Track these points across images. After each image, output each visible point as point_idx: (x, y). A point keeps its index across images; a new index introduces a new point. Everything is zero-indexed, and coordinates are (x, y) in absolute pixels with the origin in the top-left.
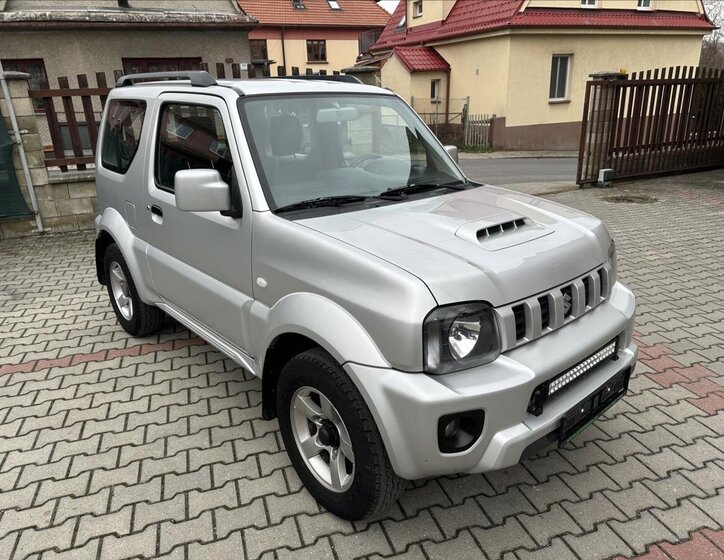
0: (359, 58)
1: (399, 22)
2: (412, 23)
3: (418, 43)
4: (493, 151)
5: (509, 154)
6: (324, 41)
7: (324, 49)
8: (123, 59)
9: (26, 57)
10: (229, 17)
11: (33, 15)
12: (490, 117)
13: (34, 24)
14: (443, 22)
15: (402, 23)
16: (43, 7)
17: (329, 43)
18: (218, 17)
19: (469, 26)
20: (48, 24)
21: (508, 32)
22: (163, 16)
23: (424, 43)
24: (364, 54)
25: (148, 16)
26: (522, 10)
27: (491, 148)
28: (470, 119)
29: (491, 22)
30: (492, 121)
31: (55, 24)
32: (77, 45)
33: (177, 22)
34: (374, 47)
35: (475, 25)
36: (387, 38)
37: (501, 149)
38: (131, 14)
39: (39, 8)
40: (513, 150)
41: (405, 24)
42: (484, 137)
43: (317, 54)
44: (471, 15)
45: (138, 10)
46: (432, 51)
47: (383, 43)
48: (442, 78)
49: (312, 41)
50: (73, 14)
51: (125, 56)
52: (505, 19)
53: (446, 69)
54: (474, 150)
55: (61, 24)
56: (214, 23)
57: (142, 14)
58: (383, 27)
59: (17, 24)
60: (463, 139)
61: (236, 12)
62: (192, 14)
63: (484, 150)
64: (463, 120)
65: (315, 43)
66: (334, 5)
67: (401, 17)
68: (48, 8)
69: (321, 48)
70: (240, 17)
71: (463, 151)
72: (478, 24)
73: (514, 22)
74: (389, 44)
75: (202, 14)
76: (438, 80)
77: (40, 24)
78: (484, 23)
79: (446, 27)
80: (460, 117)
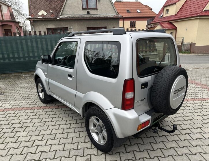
0: (147, 26)
1: (160, 16)
2: (165, 16)
3: (167, 21)
4: (191, 53)
5: (197, 54)
6: (135, 21)
7: (135, 24)
8: (87, 27)
9: (64, 27)
10: (115, 16)
11: (67, 17)
12: (191, 43)
13: (67, 19)
14: (175, 15)
15: (161, 16)
16: (69, 14)
17: (137, 22)
18: (112, 16)
19: (184, 16)
20: (70, 19)
21: (198, 18)
22: (98, 16)
23: (169, 21)
24: (148, 25)
25: (94, 16)
26: (203, 11)
27: (190, 52)
28: (184, 43)
29: (192, 15)
30: (191, 44)
31: (72, 19)
32: (76, 24)
33: (101, 17)
34: (152, 23)
35: (187, 16)
36: (156, 20)
37: (193, 53)
38: (90, 16)
39: (68, 15)
40: (197, 53)
41: (163, 16)
42: (188, 49)
43: (133, 25)
44: (185, 13)
45: (92, 14)
46: (171, 23)
47: (155, 21)
48: (174, 31)
49: (132, 21)
50: (76, 16)
51: (88, 27)
52: (197, 14)
53: (176, 29)
54: (185, 53)
55: (73, 19)
56: (111, 17)
57: (93, 15)
58: (155, 17)
59: (63, 19)
60: (181, 49)
61: (117, 14)
62: (105, 15)
63: (188, 53)
64: (182, 44)
65: (133, 22)
66: (139, 11)
67: (161, 14)
68: (70, 14)
69: (134, 23)
70: (118, 16)
71: (181, 53)
72: (188, 15)
73: (200, 14)
74: (157, 22)
75: (108, 15)
76: (173, 32)
77: (68, 19)
78: (190, 15)
79: (176, 16)
80: (181, 43)
